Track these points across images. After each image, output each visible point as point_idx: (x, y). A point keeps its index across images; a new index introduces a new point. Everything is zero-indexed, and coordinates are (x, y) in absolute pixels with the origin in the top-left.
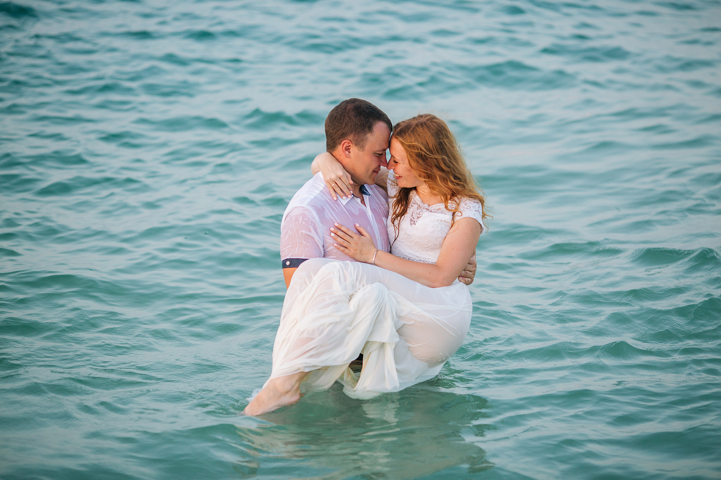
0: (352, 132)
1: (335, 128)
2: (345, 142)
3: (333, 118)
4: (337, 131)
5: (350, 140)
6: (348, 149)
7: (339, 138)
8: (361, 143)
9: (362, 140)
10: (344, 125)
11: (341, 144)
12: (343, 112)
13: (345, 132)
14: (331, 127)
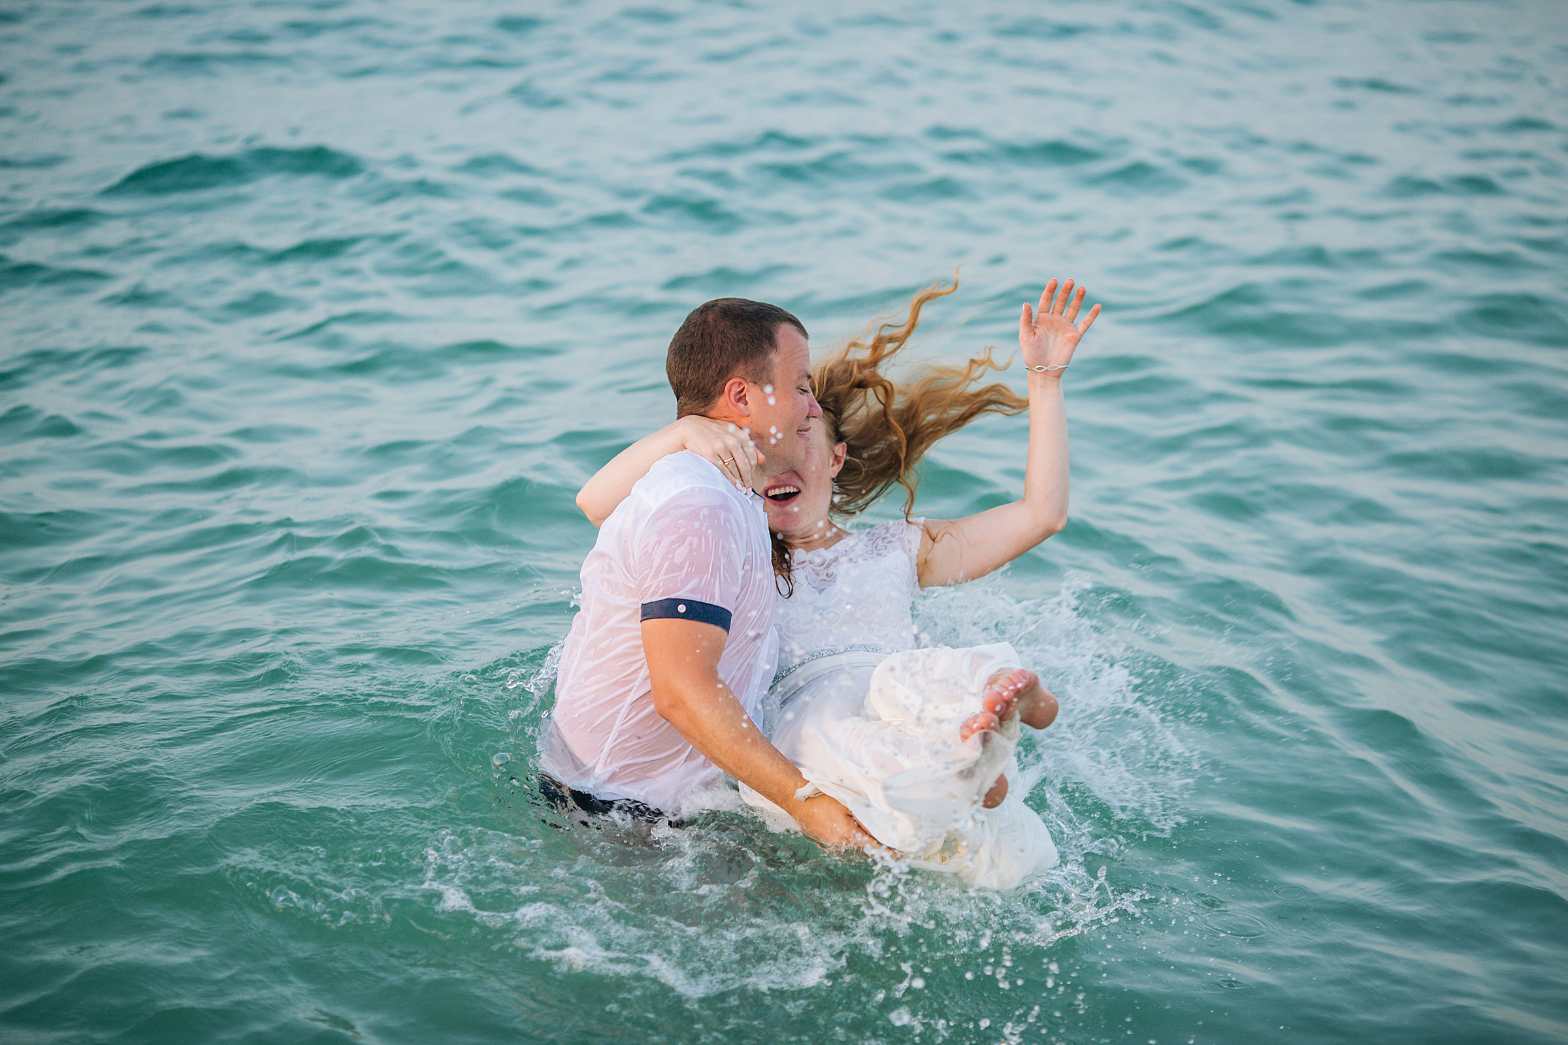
0: (738, 360)
1: (699, 366)
2: (732, 386)
3: (687, 348)
4: (706, 369)
5: (740, 377)
6: (741, 398)
7: (716, 382)
8: (764, 375)
9: (764, 368)
10: (716, 353)
11: (723, 391)
12: (703, 330)
13: (725, 365)
14: (688, 368)
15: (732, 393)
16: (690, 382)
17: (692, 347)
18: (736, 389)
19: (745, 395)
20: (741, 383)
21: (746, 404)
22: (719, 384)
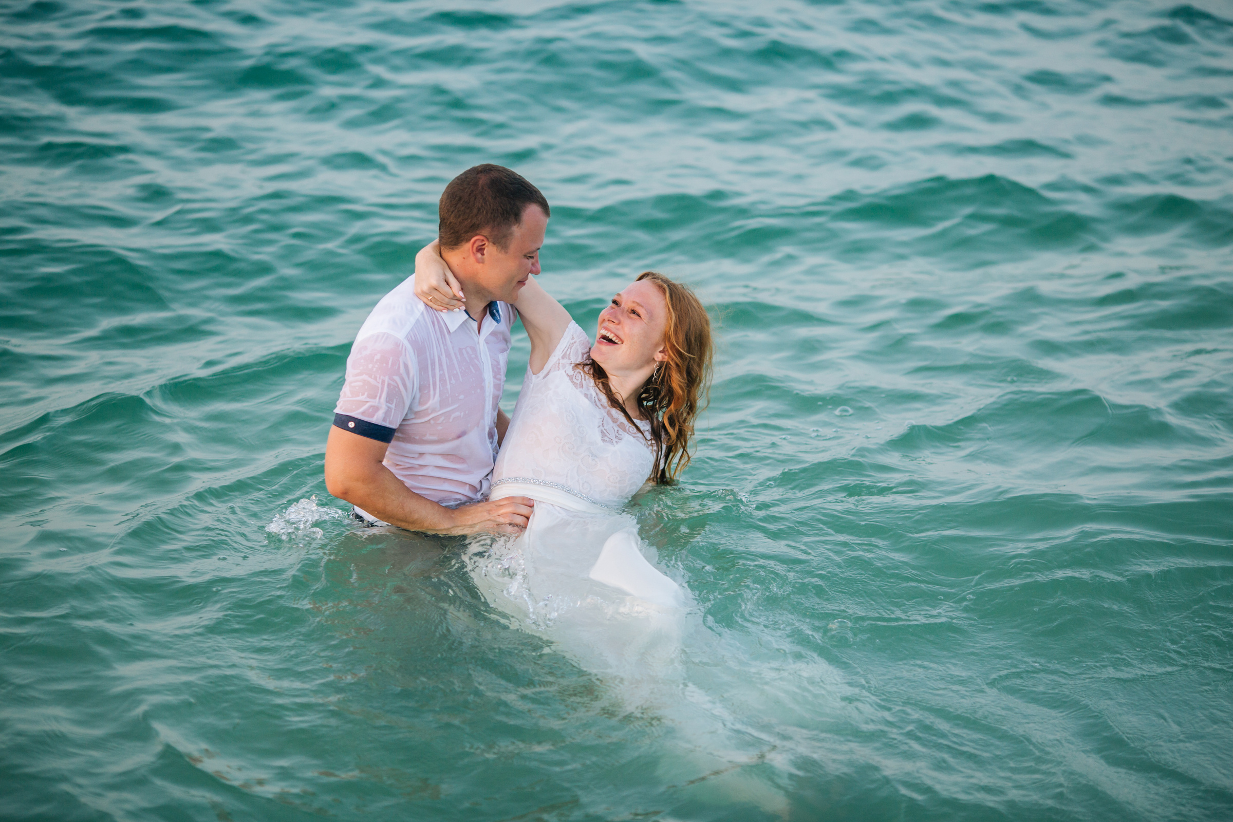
0: (488, 223)
1: (460, 215)
2: (477, 239)
3: (457, 198)
4: (463, 219)
5: (485, 236)
6: (481, 249)
8: (503, 240)
9: (505, 236)
10: (475, 211)
11: (470, 240)
12: (472, 191)
13: (478, 222)
14: (452, 212)
15: (476, 245)
16: (450, 223)
17: (460, 198)
18: (479, 243)
19: (484, 248)
20: (483, 240)
21: (483, 254)
22: (469, 234)
